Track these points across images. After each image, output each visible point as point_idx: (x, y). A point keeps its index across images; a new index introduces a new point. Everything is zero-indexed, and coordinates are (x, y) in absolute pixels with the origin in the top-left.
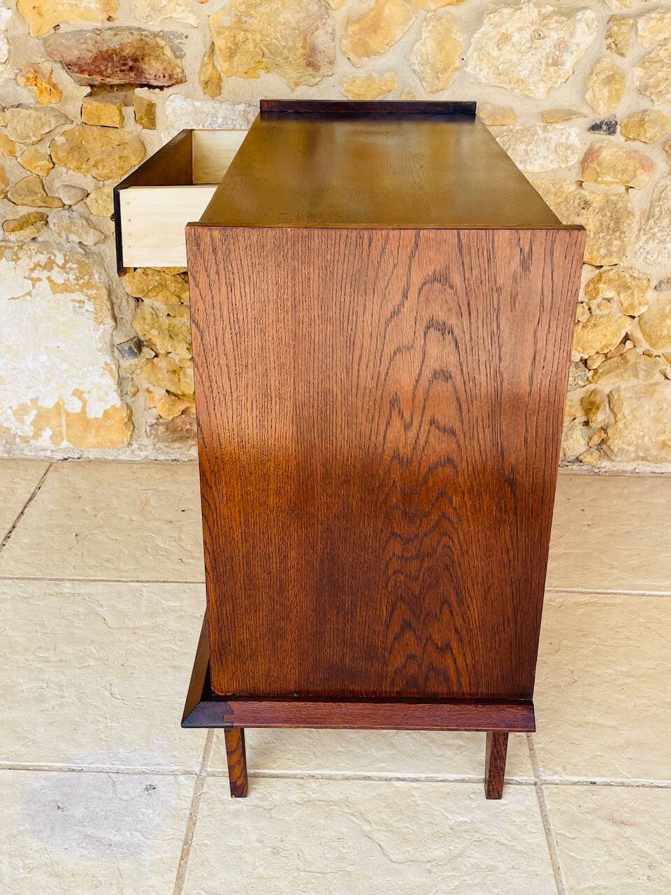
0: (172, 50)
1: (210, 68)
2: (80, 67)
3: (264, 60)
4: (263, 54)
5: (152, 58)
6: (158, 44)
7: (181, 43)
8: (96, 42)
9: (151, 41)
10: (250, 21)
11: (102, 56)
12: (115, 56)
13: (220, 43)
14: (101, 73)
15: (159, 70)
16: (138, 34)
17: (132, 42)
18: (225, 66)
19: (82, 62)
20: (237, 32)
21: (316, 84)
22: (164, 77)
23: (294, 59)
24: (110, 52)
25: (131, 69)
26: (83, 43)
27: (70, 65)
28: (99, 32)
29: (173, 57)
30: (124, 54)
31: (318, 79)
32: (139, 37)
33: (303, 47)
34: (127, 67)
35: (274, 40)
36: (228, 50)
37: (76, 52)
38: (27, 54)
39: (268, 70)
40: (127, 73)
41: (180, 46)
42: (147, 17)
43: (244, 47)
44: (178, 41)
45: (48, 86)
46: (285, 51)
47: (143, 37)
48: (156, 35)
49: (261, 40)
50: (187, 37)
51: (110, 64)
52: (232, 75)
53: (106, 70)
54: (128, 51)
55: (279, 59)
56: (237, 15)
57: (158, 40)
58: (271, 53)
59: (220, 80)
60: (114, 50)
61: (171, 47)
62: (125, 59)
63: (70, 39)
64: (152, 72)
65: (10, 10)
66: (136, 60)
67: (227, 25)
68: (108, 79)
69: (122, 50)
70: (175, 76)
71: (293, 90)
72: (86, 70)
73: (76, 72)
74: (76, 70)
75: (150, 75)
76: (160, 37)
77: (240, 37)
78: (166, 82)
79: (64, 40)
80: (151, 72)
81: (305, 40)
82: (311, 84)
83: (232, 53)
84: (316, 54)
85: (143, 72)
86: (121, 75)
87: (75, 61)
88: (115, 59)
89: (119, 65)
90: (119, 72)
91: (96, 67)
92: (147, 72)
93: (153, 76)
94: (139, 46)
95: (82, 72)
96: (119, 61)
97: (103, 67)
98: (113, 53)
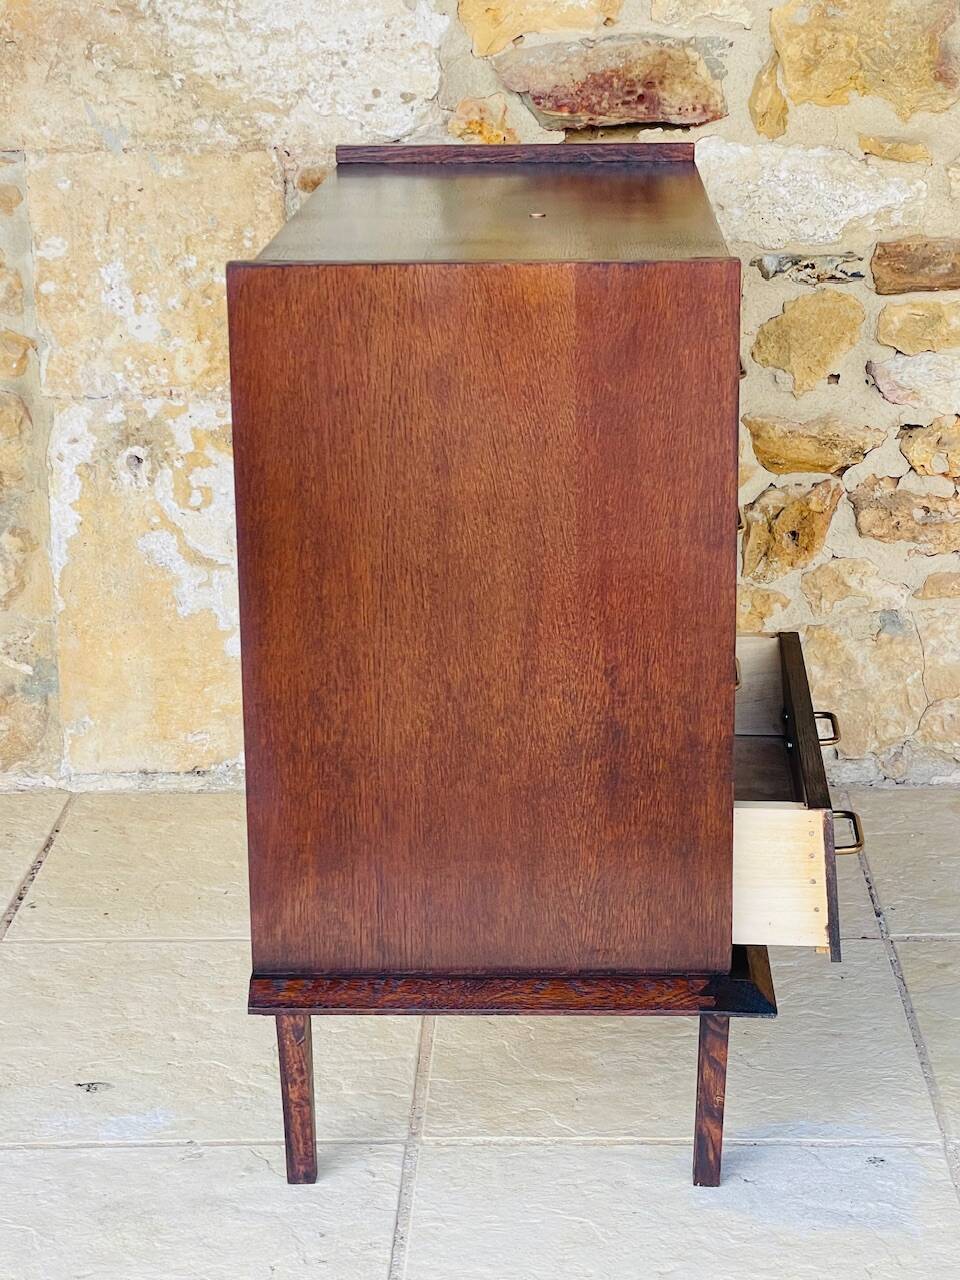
0: (709, 67)
1: (769, 91)
2: (557, 100)
3: (861, 74)
4: (861, 65)
5: (677, 80)
6: (687, 58)
7: (722, 55)
8: (586, 60)
9: (677, 54)
10: (841, 14)
11: (595, 80)
12: (615, 80)
13: (791, 51)
14: (590, 109)
15: (686, 99)
16: (656, 44)
17: (646, 58)
18: (797, 86)
19: (561, 95)
20: (820, 33)
21: (947, 109)
22: (694, 109)
23: (915, 71)
24: (609, 73)
25: (641, 98)
26: (564, 62)
27: (540, 98)
28: (591, 44)
29: (710, 77)
30: (630, 76)
31: (951, 101)
32: (658, 49)
33: (930, 51)
34: (635, 97)
35: (879, 43)
36: (803, 62)
37: (552, 78)
38: (467, 85)
39: (864, 90)
40: (633, 106)
41: (720, 59)
42: (673, 16)
43: (830, 55)
44: (718, 52)
45: (501, 133)
46: (898, 58)
47: (665, 48)
48: (685, 44)
49: (859, 44)
50: (731, 45)
51: (607, 93)
52: (804, 102)
53: (599, 103)
54: (637, 72)
55: (887, 71)
56: (820, 6)
57: (689, 51)
58: (875, 64)
59: (785, 109)
60: (616, 71)
61: (707, 62)
62: (632, 83)
63: (543, 58)
64: (676, 102)
65: (446, 17)
66: (649, 84)
67: (802, 22)
68: (601, 117)
69: (628, 70)
70: (712, 108)
71: (906, 120)
72: (565, 105)
73: (550, 109)
74: (549, 105)
75: (672, 107)
76: (691, 46)
77: (826, 39)
78: (697, 117)
79: (531, 60)
80: (673, 104)
81: (933, 40)
82: (938, 109)
83: (810, 66)
84: (950, 60)
85: (659, 103)
86: (623, 109)
87: (548, 91)
88: (615, 85)
89: (621, 94)
90: (620, 105)
91: (583, 99)
92: (666, 103)
93: (677, 109)
94: (656, 63)
95: (559, 108)
96: (622, 88)
97: (594, 99)
98: (613, 76)
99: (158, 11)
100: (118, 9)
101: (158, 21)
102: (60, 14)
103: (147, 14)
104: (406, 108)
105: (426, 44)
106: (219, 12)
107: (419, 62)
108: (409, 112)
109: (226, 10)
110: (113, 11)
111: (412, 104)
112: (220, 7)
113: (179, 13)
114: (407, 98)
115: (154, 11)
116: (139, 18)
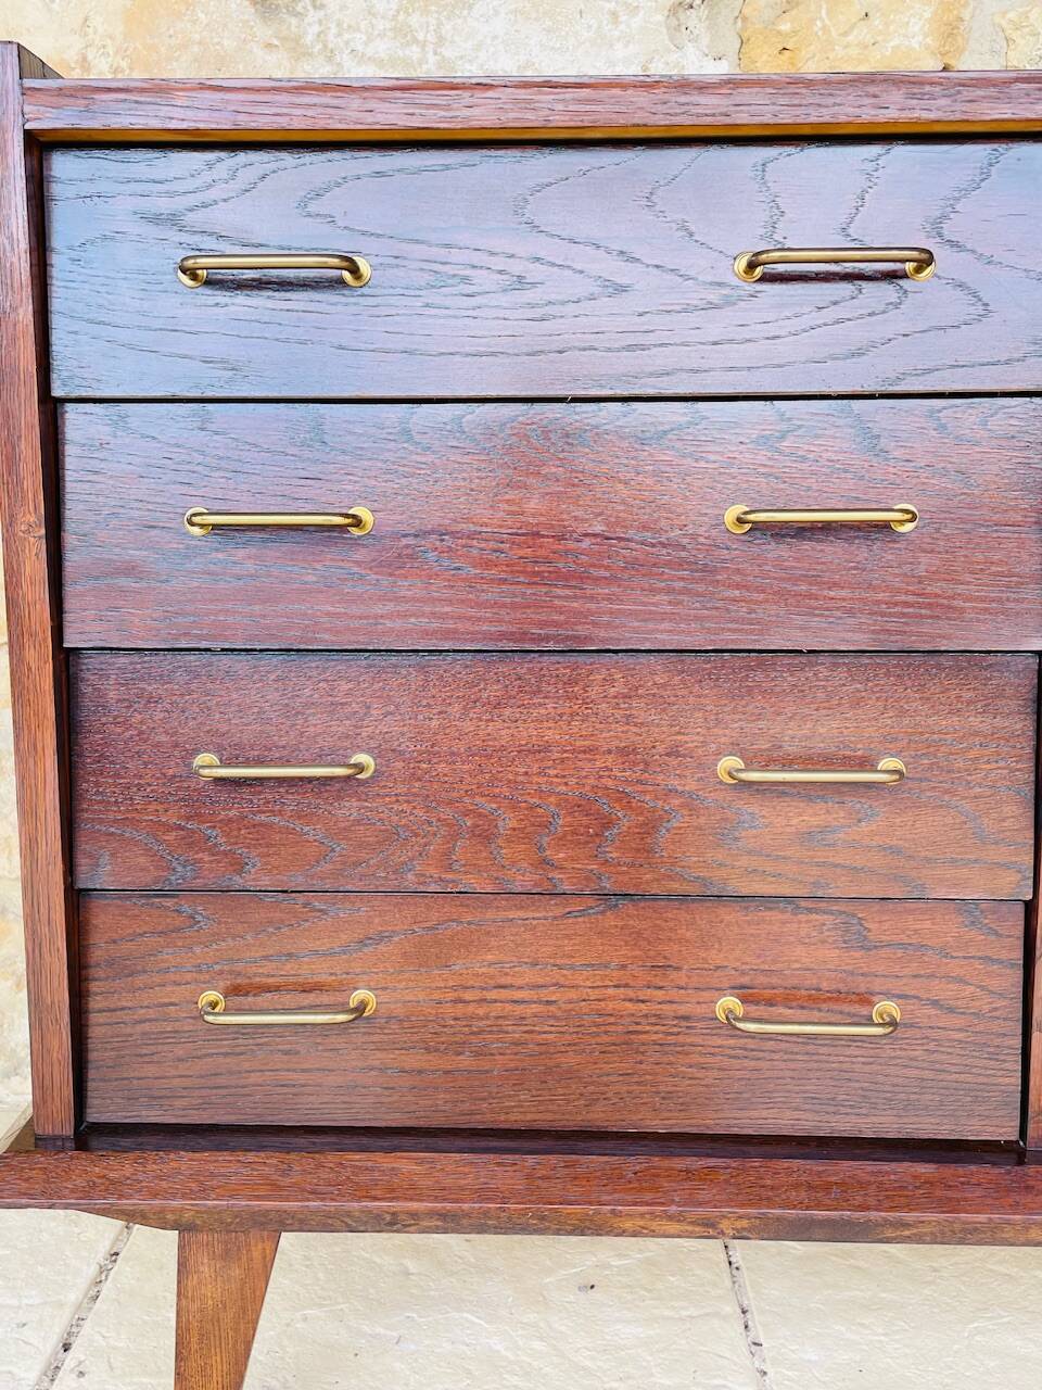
99: (330, 46)
100: (276, 42)
101: (330, 59)
102: (196, 49)
103: (316, 50)
106: (414, 48)
109: (423, 45)
110: (269, 45)
112: (415, 40)
113: (360, 48)
115: (325, 46)
116: (304, 54)
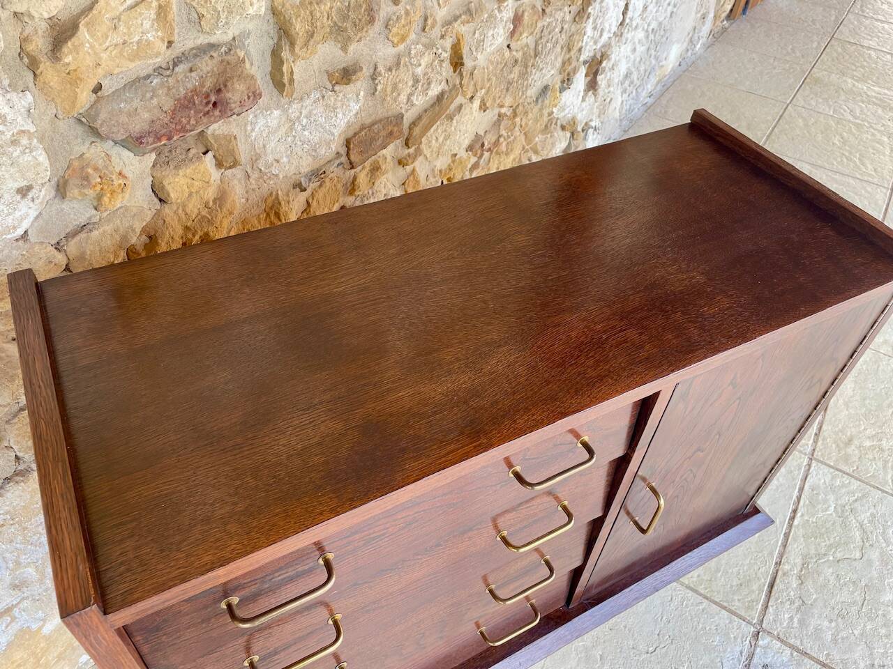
0: (248, 59)
2: (155, 133)
4: (333, 25)
5: (235, 80)
6: (238, 58)
7: (248, 44)
8: (169, 89)
9: (232, 58)
11: (181, 104)
12: (195, 98)
14: (184, 130)
15: (243, 92)
16: (219, 56)
17: (212, 69)
18: (301, 53)
19: (157, 127)
22: (249, 98)
24: (190, 94)
25: (214, 105)
26: (151, 98)
27: (142, 137)
28: (168, 73)
29: (250, 67)
30: (204, 90)
32: (220, 59)
34: (211, 105)
37: (146, 116)
41: (249, 48)
45: (120, 181)
47: (223, 57)
48: (232, 46)
51: (192, 112)
53: (189, 122)
54: (209, 84)
55: (345, 24)
60: (194, 91)
61: (247, 55)
62: (207, 95)
64: (237, 97)
65: (28, 92)
66: (219, 91)
68: (193, 133)
69: (202, 85)
70: (258, 92)
72: (163, 135)
73: (154, 144)
74: (151, 140)
75: (235, 103)
78: (252, 103)
79: (122, 105)
80: (236, 100)
85: (227, 103)
87: (146, 127)
88: (197, 102)
89: (201, 108)
90: (203, 117)
91: (176, 124)
92: (232, 101)
93: (238, 103)
94: (220, 71)
95: (159, 139)
96: (202, 101)
97: (184, 120)
98: (193, 96)
104: (27, 201)
105: (23, 132)
107: (23, 153)
108: (31, 204)
111: (30, 195)
114: (24, 192)
